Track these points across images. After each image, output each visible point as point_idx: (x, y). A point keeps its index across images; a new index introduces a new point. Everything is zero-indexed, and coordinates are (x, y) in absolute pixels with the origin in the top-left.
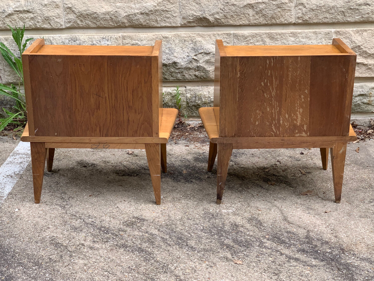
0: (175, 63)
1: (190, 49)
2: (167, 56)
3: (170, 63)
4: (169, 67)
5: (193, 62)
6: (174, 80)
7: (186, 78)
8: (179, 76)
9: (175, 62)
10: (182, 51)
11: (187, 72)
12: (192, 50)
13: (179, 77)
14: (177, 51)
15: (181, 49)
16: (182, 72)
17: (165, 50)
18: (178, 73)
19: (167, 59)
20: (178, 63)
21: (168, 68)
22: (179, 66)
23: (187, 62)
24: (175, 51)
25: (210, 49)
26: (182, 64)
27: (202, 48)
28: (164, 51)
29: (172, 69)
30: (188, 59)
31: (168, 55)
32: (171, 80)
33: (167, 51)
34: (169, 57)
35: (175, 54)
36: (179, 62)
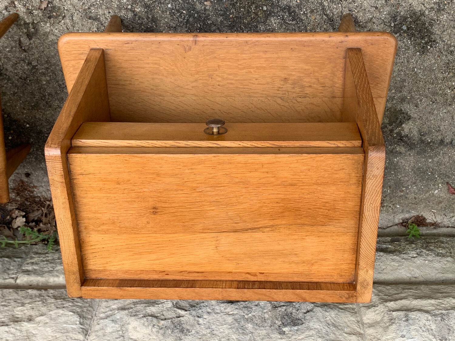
1: (193, 332)
2: (250, 315)
10: (213, 327)
12: (187, 330)
14: (225, 326)
15: (215, 332)
17: (256, 329)
19: (251, 308)
24: (230, 325)
25: (144, 324)
27: (161, 331)
28: (257, 327)
30: (200, 311)
31: (246, 317)
33: (250, 326)
34: (246, 312)
35: (230, 319)
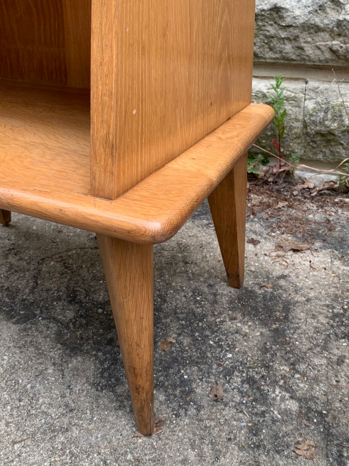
0: (277, 9)
3: (264, 10)
4: (262, 20)
5: (328, 10)
6: (275, 59)
7: (307, 56)
8: (288, 48)
9: (279, 5)
11: (309, 39)
13: (287, 53)
16: (296, 38)
18: (286, 42)
20: (287, 10)
21: (260, 23)
22: (288, 21)
23: (310, 9)
26: (297, 12)
29: (269, 28)
32: (268, 61)
36: (288, 7)
